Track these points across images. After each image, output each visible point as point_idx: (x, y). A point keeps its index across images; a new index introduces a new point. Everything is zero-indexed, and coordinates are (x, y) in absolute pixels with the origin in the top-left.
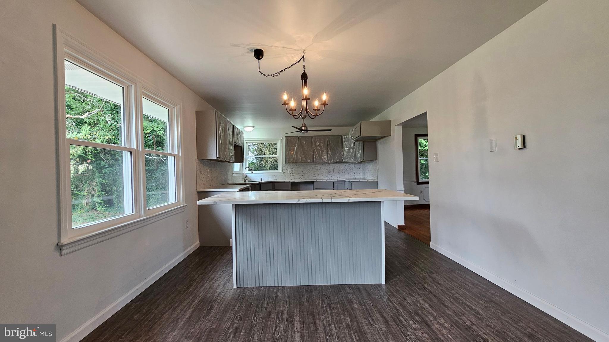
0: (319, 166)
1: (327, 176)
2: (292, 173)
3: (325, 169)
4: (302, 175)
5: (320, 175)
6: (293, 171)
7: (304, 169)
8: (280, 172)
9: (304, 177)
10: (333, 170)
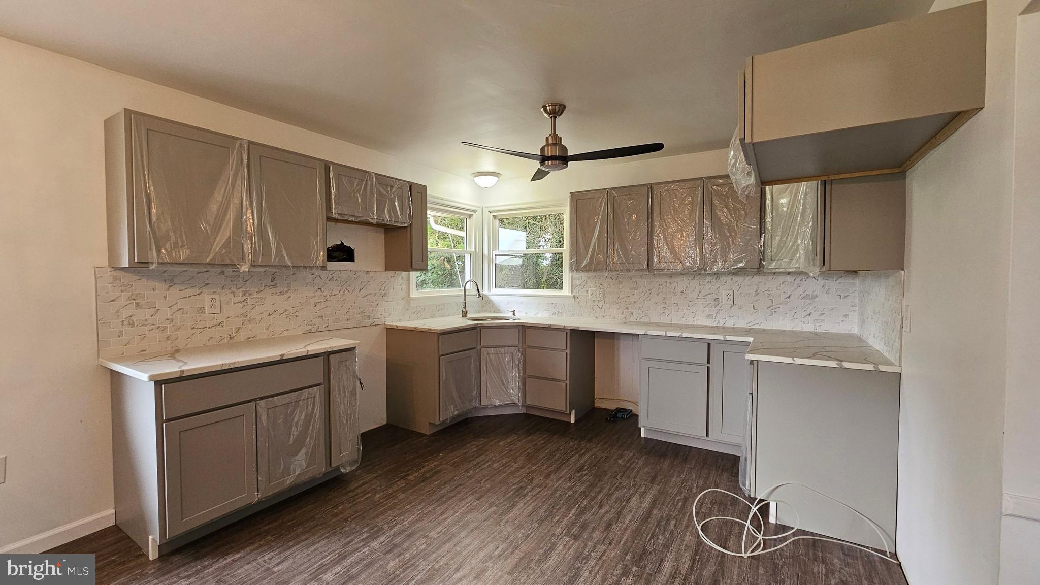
0: (682, 283)
1: (709, 316)
2: (598, 299)
3: (704, 293)
4: (628, 309)
5: (685, 311)
6: (602, 294)
7: (632, 289)
8: (568, 294)
9: (632, 314)
10: (731, 297)
